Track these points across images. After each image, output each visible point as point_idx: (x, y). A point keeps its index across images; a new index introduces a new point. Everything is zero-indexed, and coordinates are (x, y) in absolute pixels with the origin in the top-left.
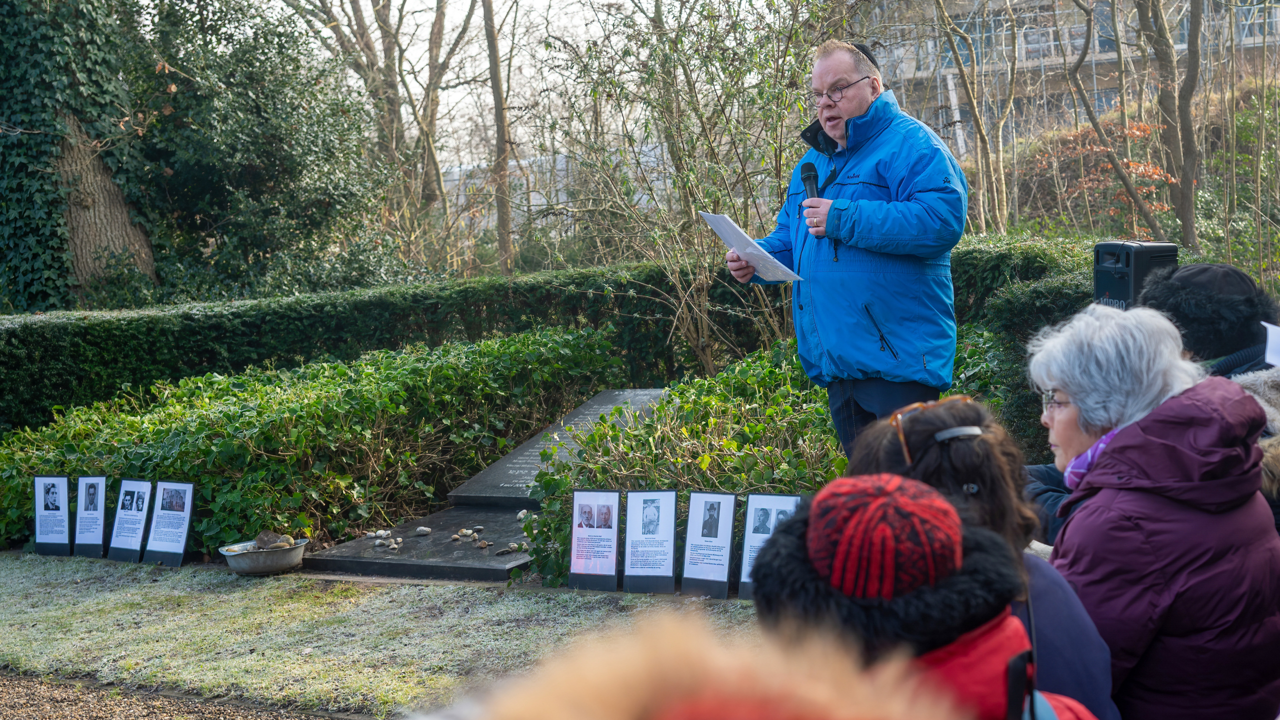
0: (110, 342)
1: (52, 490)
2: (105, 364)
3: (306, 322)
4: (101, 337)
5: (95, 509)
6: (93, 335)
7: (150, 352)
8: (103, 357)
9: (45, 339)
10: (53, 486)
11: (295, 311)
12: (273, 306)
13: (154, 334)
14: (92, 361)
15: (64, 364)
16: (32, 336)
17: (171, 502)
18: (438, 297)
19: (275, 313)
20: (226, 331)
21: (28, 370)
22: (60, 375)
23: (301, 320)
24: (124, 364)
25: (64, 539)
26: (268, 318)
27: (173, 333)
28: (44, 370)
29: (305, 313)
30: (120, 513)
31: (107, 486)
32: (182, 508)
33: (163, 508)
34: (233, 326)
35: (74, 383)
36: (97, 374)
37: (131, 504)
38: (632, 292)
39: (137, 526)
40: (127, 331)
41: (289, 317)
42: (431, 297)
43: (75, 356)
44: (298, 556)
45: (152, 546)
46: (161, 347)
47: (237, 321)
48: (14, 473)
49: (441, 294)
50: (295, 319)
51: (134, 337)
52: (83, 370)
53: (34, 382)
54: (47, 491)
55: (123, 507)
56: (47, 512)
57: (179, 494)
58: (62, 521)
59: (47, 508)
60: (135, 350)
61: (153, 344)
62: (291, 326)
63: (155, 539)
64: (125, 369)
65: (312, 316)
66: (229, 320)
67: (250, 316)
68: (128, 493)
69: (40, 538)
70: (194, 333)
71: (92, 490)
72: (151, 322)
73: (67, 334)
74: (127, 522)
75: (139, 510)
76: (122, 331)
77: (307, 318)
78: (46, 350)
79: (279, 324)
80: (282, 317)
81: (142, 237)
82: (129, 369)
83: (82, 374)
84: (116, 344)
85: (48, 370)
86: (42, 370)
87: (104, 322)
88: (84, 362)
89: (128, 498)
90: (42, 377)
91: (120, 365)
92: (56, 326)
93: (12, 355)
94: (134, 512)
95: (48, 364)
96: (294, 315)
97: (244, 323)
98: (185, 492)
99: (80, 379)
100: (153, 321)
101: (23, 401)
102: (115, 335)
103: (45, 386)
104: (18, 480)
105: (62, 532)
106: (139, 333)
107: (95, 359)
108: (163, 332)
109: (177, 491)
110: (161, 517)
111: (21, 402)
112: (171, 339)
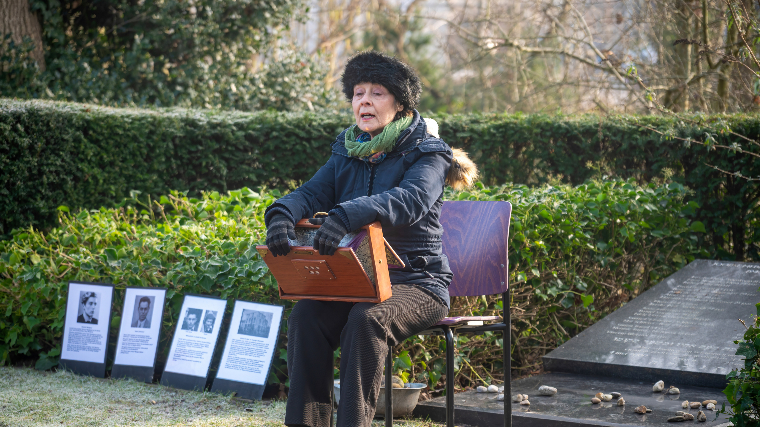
0: (111, 142)
1: (91, 299)
2: (102, 166)
3: (315, 144)
4: (103, 134)
5: (147, 325)
6: (94, 131)
7: (148, 159)
8: (102, 158)
9: (49, 129)
10: (93, 295)
11: (303, 129)
12: (281, 120)
13: (155, 137)
14: (89, 162)
15: (63, 160)
16: (37, 124)
17: (252, 327)
18: (472, 130)
19: (282, 128)
20: (228, 143)
21: (28, 162)
22: (57, 173)
23: (308, 140)
24: (121, 169)
25: (99, 357)
26: (275, 134)
27: (173, 139)
28: (42, 165)
29: (315, 133)
30: (180, 334)
31: (166, 300)
32: (265, 334)
33: (240, 331)
34: (237, 138)
35: (70, 183)
36: (94, 178)
37: (197, 324)
38: (736, 146)
39: (204, 349)
40: (129, 130)
41: (297, 135)
42: (464, 131)
43: (76, 153)
44: (414, 402)
45: (223, 373)
46: (159, 155)
47: (241, 134)
48: (38, 276)
49: (475, 127)
50: (302, 139)
51: (135, 139)
52: (81, 170)
53: (32, 177)
54: (84, 300)
55: (185, 326)
56: (81, 325)
57: (265, 319)
58: (99, 336)
59: (81, 319)
60: (133, 155)
61: (152, 149)
62: (298, 147)
63: (228, 366)
64: (121, 175)
65: (320, 137)
66: (233, 132)
67: (254, 130)
68: (191, 311)
69: (67, 354)
70: (195, 141)
71: (144, 304)
72: (152, 124)
73: (72, 126)
74: (189, 344)
75: (208, 330)
76: (124, 130)
77: (316, 139)
78: (48, 143)
79: (284, 143)
80: (289, 134)
81: (38, 27)
82: (125, 176)
83: (79, 174)
84: (117, 145)
85: (47, 165)
86: (41, 165)
87: (108, 117)
88: (82, 161)
89: (193, 316)
90: (41, 173)
91: (117, 169)
92: (60, 115)
93: (14, 144)
94: (200, 333)
95: (47, 158)
96: (302, 134)
97: (248, 137)
98: (271, 315)
99: (76, 179)
100: (156, 123)
101: (17, 199)
102: (117, 134)
103: (42, 184)
104: (42, 285)
105: (97, 350)
106: (141, 135)
107: (94, 159)
108: (164, 137)
109: (261, 315)
110: (237, 342)
111: (15, 199)
112: (171, 145)
